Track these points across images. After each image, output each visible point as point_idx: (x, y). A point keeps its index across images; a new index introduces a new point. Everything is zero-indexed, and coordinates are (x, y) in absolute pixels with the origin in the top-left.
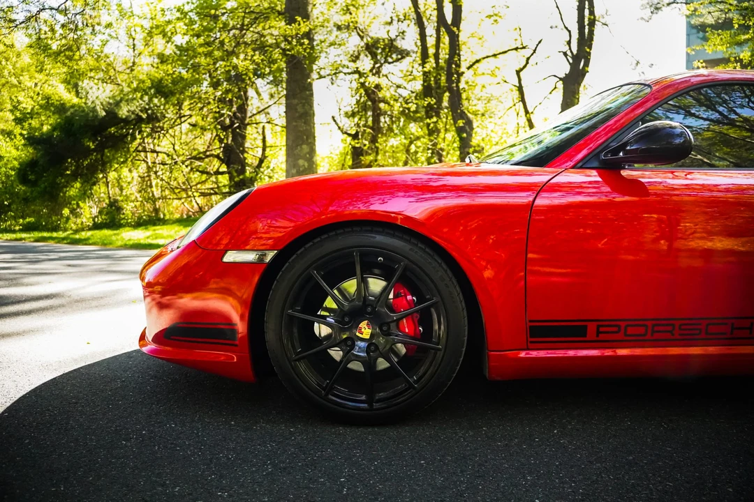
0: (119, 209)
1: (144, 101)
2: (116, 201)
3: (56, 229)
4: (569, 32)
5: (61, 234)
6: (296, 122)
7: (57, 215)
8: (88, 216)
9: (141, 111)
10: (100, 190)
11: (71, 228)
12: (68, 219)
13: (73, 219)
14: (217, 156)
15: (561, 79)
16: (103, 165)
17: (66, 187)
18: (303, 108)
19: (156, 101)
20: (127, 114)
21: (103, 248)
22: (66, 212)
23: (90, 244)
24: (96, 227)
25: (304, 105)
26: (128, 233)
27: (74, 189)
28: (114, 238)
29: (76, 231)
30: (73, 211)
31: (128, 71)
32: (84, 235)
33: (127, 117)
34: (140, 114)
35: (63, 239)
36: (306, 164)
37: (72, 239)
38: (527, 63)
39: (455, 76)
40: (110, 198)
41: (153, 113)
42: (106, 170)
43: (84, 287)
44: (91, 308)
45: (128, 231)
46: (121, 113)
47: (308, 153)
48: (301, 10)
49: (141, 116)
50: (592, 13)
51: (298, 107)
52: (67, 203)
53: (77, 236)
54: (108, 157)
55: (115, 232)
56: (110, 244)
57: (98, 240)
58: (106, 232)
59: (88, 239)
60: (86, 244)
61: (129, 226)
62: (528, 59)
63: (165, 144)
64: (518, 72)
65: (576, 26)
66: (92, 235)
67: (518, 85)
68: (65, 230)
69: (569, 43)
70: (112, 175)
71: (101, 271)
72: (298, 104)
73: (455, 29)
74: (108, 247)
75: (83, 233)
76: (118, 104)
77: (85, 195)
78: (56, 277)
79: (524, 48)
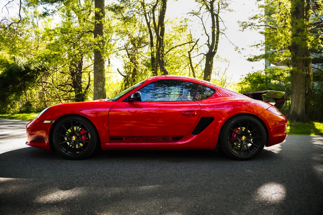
0: (31, 105)
1: (41, 63)
2: (29, 102)
3: (4, 113)
4: (209, 36)
5: (7, 115)
6: (97, 73)
7: (5, 107)
8: (18, 108)
9: (39, 67)
10: (23, 97)
11: (11, 113)
12: (9, 109)
13: (12, 109)
14: (70, 85)
15: (205, 55)
16: (25, 88)
17: (9, 96)
18: (100, 68)
19: (45, 63)
20: (33, 68)
21: (23, 120)
22: (9, 106)
23: (18, 119)
24: (21, 112)
25: (100, 67)
26: (33, 115)
27: (12, 97)
28: (27, 117)
29: (13, 114)
30: (11, 106)
31: (35, 49)
32: (16, 115)
33: (34, 69)
34: (39, 68)
35: (7, 117)
36: (101, 89)
37: (11, 117)
38: (193, 48)
39: (161, 55)
40: (27, 100)
41: (44, 68)
42: (25, 90)
43: (14, 133)
44: (16, 138)
45: (33, 114)
46: (31, 68)
47: (102, 85)
48: (100, 31)
49: (39, 69)
50: (218, 29)
51: (98, 68)
52: (9, 102)
53: (13, 116)
54: (27, 84)
55: (28, 114)
56: (26, 119)
57: (21, 118)
58: (24, 114)
59: (17, 117)
60: (16, 119)
61: (34, 112)
62: (193, 46)
63: (49, 80)
64: (189, 52)
65: (211, 34)
66: (19, 116)
67: (189, 57)
68: (8, 113)
69: (208, 41)
70: (28, 91)
71: (20, 128)
72: (98, 67)
73: (161, 37)
74: (24, 120)
75: (15, 115)
76: (30, 64)
77: (17, 99)
78: (4, 130)
79: (192, 42)
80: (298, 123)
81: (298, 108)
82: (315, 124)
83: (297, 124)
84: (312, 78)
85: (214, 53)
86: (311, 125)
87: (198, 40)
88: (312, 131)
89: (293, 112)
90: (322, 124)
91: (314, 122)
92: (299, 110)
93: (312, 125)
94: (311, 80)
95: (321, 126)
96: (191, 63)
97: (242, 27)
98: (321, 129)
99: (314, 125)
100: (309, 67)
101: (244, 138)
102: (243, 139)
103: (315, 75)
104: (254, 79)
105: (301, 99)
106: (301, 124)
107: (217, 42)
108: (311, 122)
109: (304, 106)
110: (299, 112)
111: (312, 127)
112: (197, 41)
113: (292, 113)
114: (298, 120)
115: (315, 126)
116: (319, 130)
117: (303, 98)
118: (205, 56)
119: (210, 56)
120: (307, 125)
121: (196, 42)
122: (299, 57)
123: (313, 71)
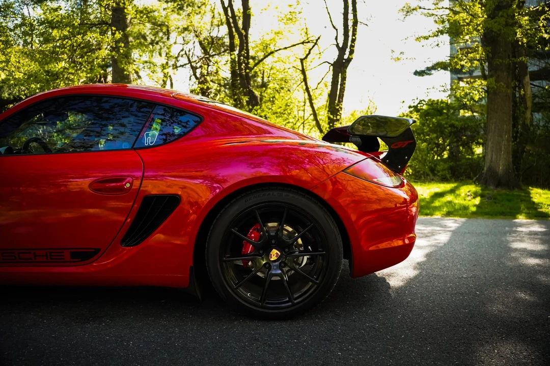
1: (24, 86)
4: (337, 30)
15: (332, 65)
34: (21, 96)
38: (309, 53)
39: (244, 65)
46: (3, 95)
48: (121, 21)
50: (355, 16)
62: (310, 50)
64: (302, 60)
65: (342, 25)
67: (301, 69)
69: (336, 39)
79: (309, 42)
80: (499, 189)
81: (499, 161)
82: (532, 192)
83: (495, 192)
84: (529, 104)
85: (349, 60)
86: (523, 194)
87: (319, 38)
88: (522, 206)
89: (490, 169)
90: (546, 191)
91: (530, 188)
92: (501, 164)
93: (525, 193)
94: (526, 108)
95: (543, 195)
96: (305, 80)
97: (401, 13)
98: (542, 203)
99: (529, 193)
100: (524, 82)
101: (275, 254)
102: (274, 258)
103: (537, 99)
104: (425, 107)
105: (505, 142)
106: (504, 191)
107: (353, 41)
108: (524, 187)
109: (511, 156)
110: (501, 168)
111: (524, 198)
112: (317, 40)
113: (487, 170)
114: (499, 184)
115: (531, 196)
116: (538, 204)
117: (508, 141)
118: (332, 67)
119: (340, 66)
120: (515, 193)
121: (315, 41)
122: (500, 60)
123: (532, 91)
